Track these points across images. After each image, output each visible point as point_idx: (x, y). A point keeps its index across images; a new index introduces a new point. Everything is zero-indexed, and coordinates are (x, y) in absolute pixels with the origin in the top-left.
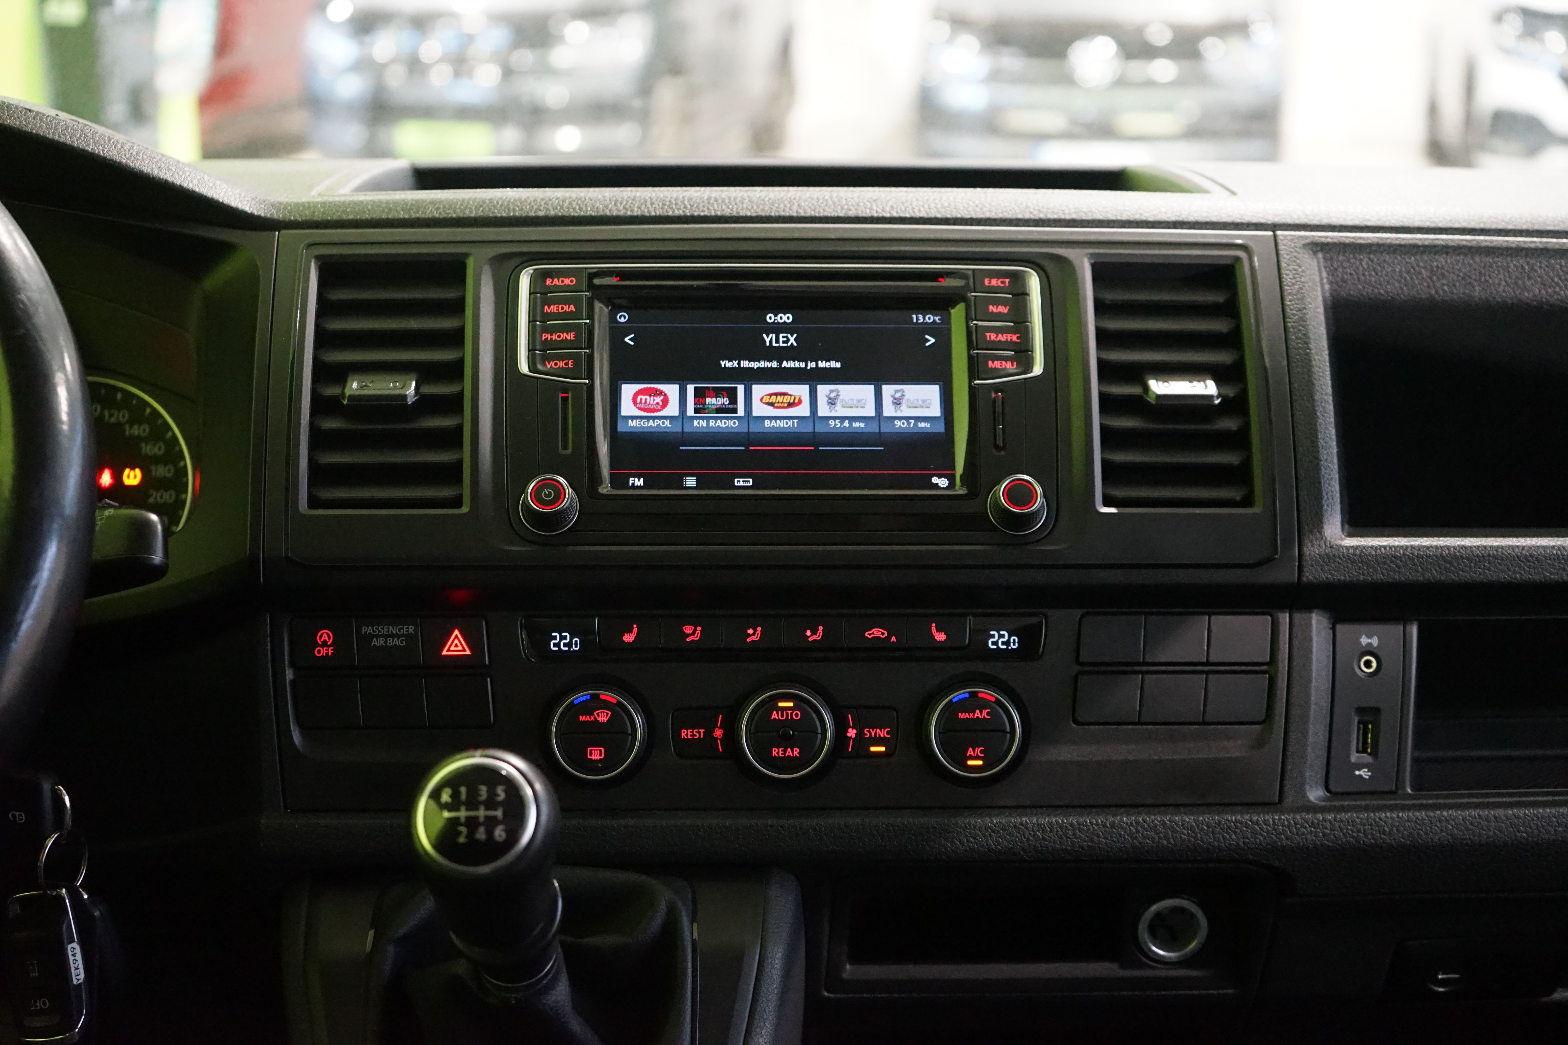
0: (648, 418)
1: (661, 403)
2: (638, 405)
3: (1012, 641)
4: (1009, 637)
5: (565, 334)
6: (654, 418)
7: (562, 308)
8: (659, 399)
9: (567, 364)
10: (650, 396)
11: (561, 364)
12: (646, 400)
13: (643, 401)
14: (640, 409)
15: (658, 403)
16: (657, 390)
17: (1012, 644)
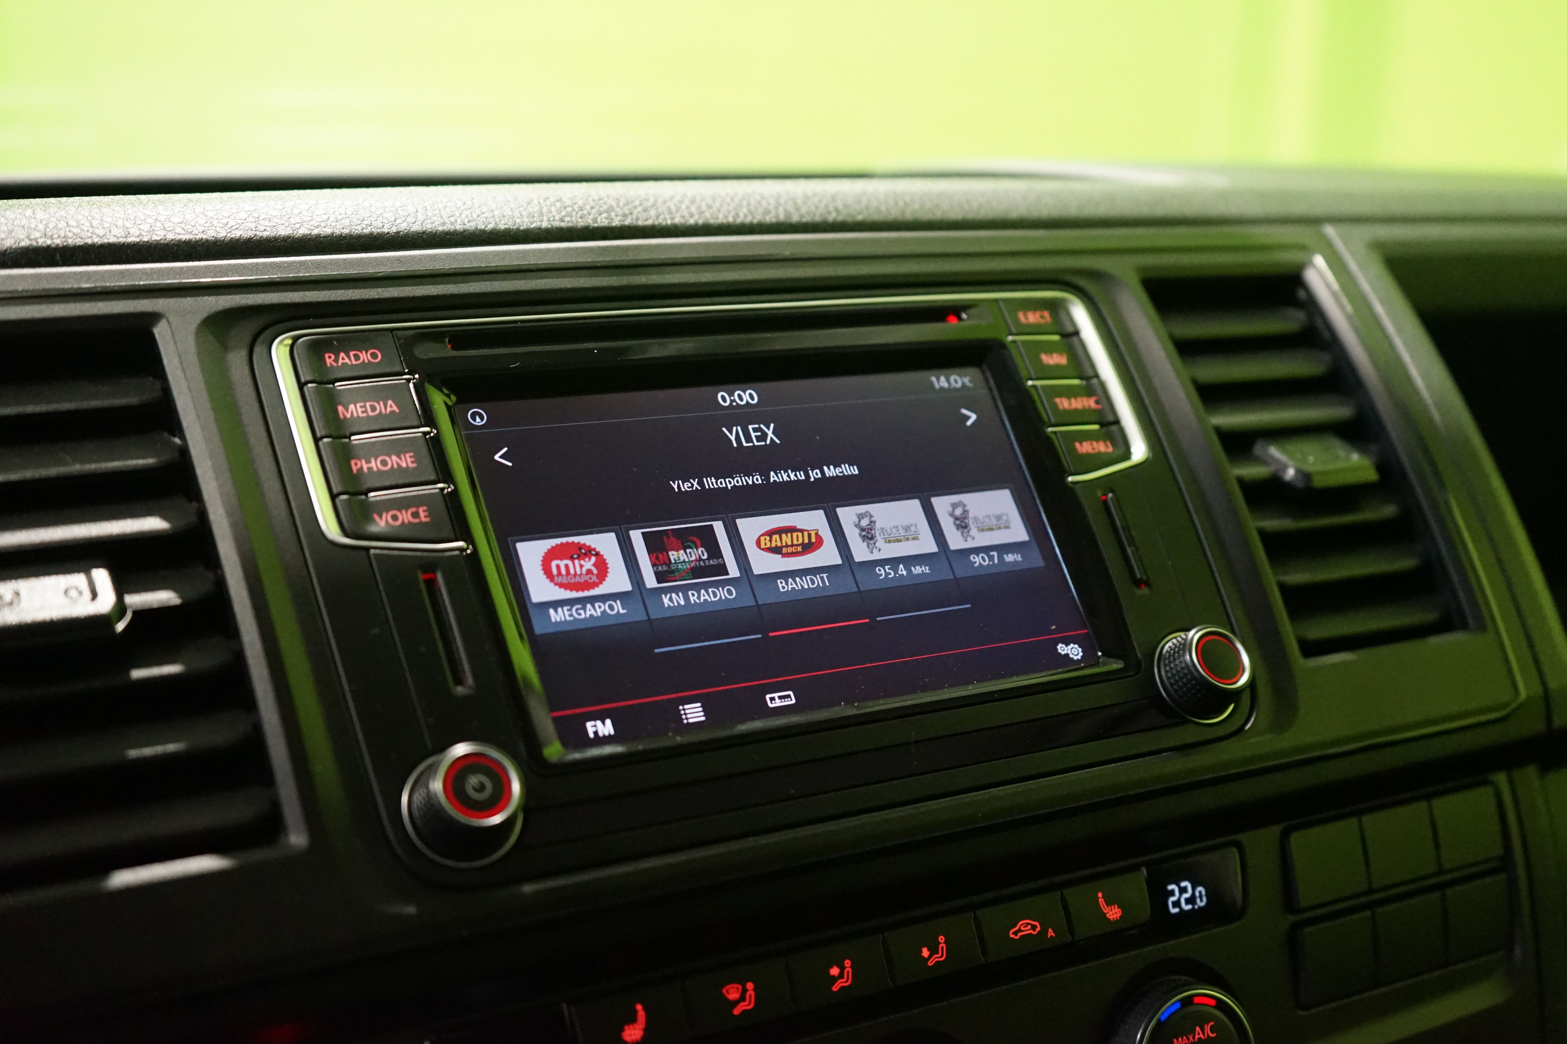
0: (583, 601)
1: (595, 571)
2: (558, 580)
3: (1197, 894)
4: (1194, 889)
5: (394, 458)
6: (593, 600)
7: (373, 409)
8: (589, 564)
9: (415, 515)
10: (572, 559)
11: (405, 517)
12: (567, 566)
13: (563, 571)
14: (561, 585)
15: (589, 572)
16: (580, 546)
17: (1198, 900)
